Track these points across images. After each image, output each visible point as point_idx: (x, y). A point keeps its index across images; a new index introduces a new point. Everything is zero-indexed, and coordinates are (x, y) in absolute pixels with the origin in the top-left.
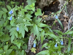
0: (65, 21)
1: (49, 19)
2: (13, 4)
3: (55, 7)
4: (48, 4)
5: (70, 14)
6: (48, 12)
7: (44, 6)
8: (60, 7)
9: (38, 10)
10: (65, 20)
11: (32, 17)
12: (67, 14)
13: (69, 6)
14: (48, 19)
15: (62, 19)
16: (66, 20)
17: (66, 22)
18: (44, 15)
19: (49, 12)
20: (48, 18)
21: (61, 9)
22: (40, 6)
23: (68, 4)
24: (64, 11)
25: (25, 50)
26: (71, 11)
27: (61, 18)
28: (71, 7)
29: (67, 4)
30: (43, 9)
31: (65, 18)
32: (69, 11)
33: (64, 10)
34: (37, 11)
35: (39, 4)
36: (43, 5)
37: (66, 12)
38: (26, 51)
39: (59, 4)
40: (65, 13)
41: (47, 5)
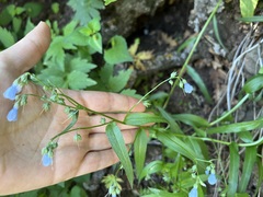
0: (215, 67)
1: (160, 64)
2: (16, 16)
3: (178, 15)
4: (152, 7)
5: (230, 49)
6: (153, 33)
7: (136, 15)
8: (197, 21)
9: (113, 44)
10: (217, 65)
11: (94, 66)
12: (221, 48)
13: (229, 16)
14: (154, 67)
15: (205, 60)
16: (220, 66)
17: (221, 71)
18: (138, 51)
19: (156, 35)
20: (154, 64)
21: (200, 29)
22: (124, 16)
23: (223, 10)
24: (209, 39)
25: (85, 184)
26: (236, 37)
27: (202, 58)
28: (233, 19)
29: (220, 11)
30: (132, 25)
31: (216, 59)
32: (230, 35)
33: (211, 32)
34: (110, 46)
35: (118, 8)
36: (132, 12)
37: (216, 41)
38: (87, 188)
39: (193, 12)
40: (215, 45)
41: (147, 10)
